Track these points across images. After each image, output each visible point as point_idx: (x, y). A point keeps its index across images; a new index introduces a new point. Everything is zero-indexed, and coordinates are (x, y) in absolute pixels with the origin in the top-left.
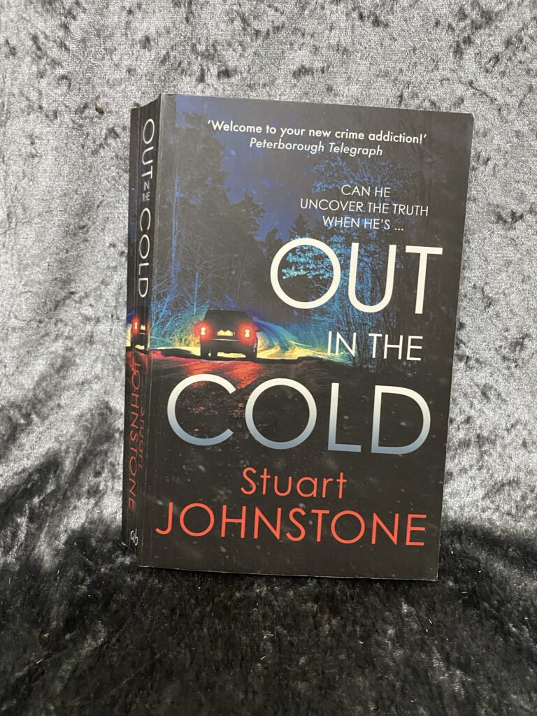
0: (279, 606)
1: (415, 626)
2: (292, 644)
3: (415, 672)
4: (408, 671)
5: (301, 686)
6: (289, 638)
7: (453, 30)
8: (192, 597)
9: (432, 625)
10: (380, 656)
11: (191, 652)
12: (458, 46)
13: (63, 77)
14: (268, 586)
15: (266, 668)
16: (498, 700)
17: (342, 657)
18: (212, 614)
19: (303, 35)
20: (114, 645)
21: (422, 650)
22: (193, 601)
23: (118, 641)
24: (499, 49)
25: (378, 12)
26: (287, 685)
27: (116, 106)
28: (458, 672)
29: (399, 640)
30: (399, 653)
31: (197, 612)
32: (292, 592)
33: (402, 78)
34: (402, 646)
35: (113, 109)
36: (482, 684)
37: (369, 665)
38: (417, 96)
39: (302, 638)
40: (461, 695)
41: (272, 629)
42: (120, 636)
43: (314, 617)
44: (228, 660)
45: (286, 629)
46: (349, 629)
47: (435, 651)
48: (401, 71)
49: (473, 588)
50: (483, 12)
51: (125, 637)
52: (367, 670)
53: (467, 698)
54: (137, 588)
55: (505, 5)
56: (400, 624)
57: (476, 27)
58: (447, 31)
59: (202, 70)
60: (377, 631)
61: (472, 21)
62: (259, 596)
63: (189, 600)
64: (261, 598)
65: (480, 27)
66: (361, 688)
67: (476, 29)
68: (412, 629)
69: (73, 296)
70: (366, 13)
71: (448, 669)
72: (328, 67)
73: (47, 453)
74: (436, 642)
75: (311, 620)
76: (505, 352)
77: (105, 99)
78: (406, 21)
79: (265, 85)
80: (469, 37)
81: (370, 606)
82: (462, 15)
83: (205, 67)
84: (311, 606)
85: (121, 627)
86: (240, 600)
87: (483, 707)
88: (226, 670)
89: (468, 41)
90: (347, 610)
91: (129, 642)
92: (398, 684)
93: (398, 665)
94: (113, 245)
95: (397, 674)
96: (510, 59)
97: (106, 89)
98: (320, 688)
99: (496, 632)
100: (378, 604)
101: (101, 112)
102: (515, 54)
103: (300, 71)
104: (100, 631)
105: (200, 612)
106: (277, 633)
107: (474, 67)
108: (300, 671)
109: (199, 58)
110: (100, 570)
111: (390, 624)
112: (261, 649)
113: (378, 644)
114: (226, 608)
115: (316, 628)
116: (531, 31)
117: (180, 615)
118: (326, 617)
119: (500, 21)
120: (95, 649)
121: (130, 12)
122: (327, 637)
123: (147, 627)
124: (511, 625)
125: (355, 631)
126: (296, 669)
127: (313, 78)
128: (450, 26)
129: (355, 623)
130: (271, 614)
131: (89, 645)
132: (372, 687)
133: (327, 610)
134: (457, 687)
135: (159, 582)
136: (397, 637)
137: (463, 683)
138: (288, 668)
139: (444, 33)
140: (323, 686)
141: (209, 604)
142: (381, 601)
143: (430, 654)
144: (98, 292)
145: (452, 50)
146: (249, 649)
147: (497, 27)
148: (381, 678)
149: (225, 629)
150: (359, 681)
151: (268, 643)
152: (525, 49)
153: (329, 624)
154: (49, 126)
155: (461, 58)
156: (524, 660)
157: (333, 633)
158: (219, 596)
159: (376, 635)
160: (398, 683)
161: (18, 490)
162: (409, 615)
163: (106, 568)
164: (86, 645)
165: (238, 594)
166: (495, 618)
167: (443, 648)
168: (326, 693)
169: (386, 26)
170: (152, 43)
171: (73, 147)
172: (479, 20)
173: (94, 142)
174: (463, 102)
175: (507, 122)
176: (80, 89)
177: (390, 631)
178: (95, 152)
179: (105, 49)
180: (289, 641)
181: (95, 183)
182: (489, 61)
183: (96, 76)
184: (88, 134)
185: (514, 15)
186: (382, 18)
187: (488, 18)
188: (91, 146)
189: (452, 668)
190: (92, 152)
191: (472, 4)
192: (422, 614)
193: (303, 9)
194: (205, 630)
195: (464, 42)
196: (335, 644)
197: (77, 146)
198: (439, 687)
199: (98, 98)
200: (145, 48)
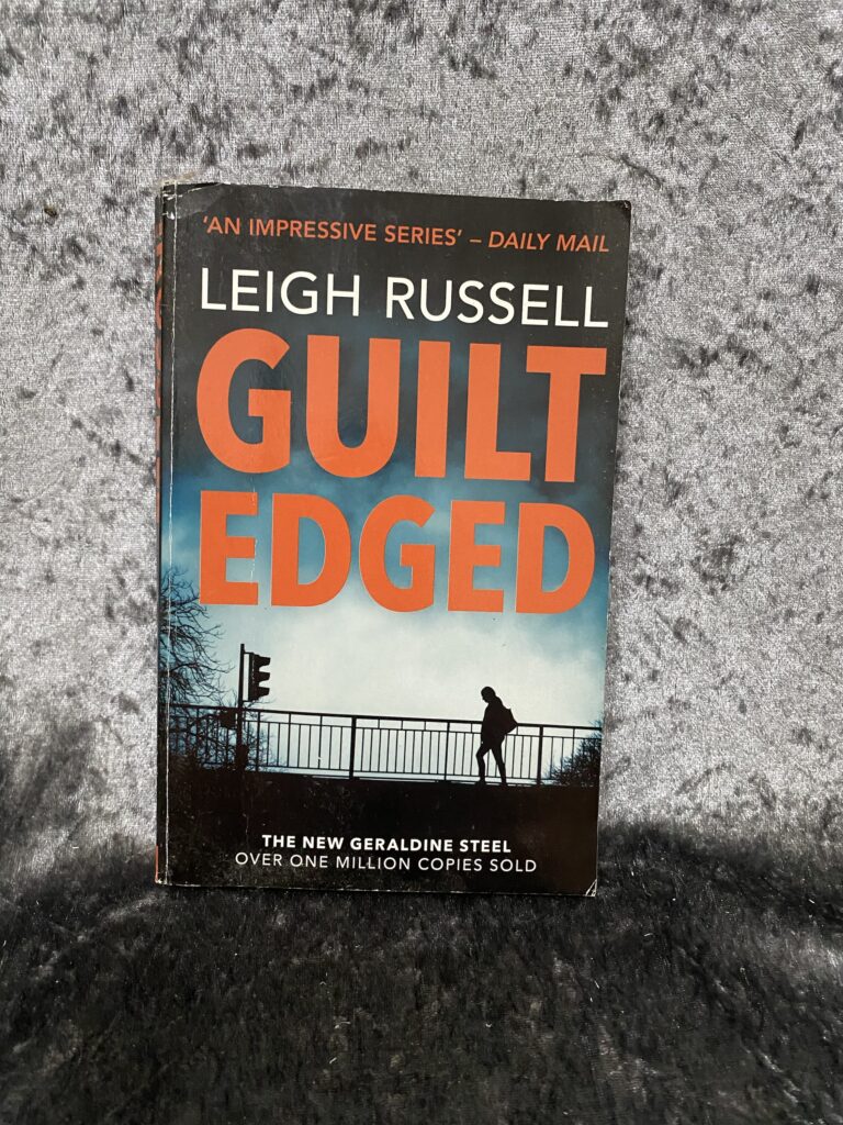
0: (360, 975)
2: (378, 1034)
3: (570, 1066)
4: (561, 1066)
5: (393, 1101)
6: (375, 1026)
7: (593, 79)
8: (222, 970)
9: (600, 990)
10: (517, 1044)
11: (217, 1057)
12: (603, 103)
14: (343, 944)
15: (338, 1077)
16: (698, 1101)
17: (459, 1050)
18: (255, 996)
19: (367, 91)
20: (94, 1057)
21: (583, 1031)
22: (224, 976)
23: (101, 1048)
24: (663, 103)
25: (478, 56)
26: (370, 1101)
27: (77, 205)
28: (637, 1062)
29: (548, 1019)
30: (548, 1037)
31: (230, 994)
32: (382, 952)
33: (520, 154)
34: (551, 1028)
35: (73, 210)
36: (675, 1077)
37: (500, 1061)
38: (548, 180)
39: (396, 1024)
40: (641, 1099)
41: (348, 1014)
42: (105, 1041)
43: (416, 990)
44: (277, 1067)
45: (370, 1012)
46: (470, 1005)
47: (604, 1031)
48: (520, 143)
49: (664, 925)
50: (636, 51)
51: (113, 1042)
52: (496, 1068)
53: (651, 1101)
54: (134, 962)
55: (667, 38)
56: (550, 992)
57: (626, 74)
58: (584, 80)
59: (211, 145)
60: (514, 1006)
61: (621, 65)
62: (330, 963)
63: (218, 974)
64: (333, 966)
65: (633, 73)
66: (487, 1098)
67: (627, 76)
68: (567, 1000)
69: (18, 506)
70: (460, 57)
71: (622, 1058)
72: (409, 140)
74: (605, 1017)
75: (411, 995)
76: (706, 566)
77: (59, 194)
78: (521, 68)
79: (311, 169)
80: (617, 89)
81: (504, 966)
82: (605, 57)
83: (215, 142)
84: (412, 973)
85: (106, 1025)
86: (299, 971)
87: (674, 1115)
89: (616, 94)
90: (469, 975)
91: (118, 1050)
92: (544, 1088)
93: (544, 1058)
94: (78, 424)
95: (542, 1073)
96: (680, 119)
97: (60, 178)
98: (422, 1103)
99: (696, 993)
100: (517, 963)
102: (687, 112)
103: (366, 147)
104: (71, 1036)
105: (235, 993)
106: (358, 1019)
107: (628, 134)
108: (391, 1077)
109: (205, 128)
110: (76, 939)
111: (535, 994)
112: (329, 1046)
113: (516, 1026)
114: (277, 985)
115: (419, 1007)
116: (708, 76)
117: (202, 1000)
118: (434, 989)
119: (662, 63)
120: (62, 1066)
121: (92, 60)
122: (435, 1020)
123: (147, 1024)
124: (718, 982)
125: (480, 1007)
126: (385, 1074)
127: (388, 157)
128: (588, 72)
129: (478, 996)
130: (347, 989)
131: (53, 1059)
132: (504, 1095)
133: (436, 978)
134: (635, 1086)
135: (171, 949)
136: (545, 1013)
137: (645, 1080)
138: (372, 1074)
139: (579, 85)
140: (427, 1099)
141: (249, 980)
142: (522, 958)
143: (595, 1038)
144: (58, 499)
145: (594, 110)
146: (310, 1048)
147: (657, 73)
148: (518, 1080)
149: (273, 1017)
150: (484, 1086)
151: (342, 1036)
152: (701, 103)
153: (439, 999)
155: (608, 122)
156: (738, 1037)
157: (444, 1014)
158: (266, 965)
159: (511, 1013)
160: (545, 1086)
162: (565, 976)
163: (86, 935)
164: (47, 1061)
165: (296, 961)
166: (694, 972)
167: (615, 1025)
169: (492, 76)
170: (130, 107)
171: (11, 269)
172: (631, 63)
173: (44, 261)
174: (615, 186)
175: (684, 214)
176: (19, 180)
177: (534, 1006)
178: (46, 277)
179: (56, 117)
180: (375, 1031)
181: (47, 325)
182: (650, 124)
183: (42, 159)
184: (34, 249)
185: (681, 53)
186: (485, 65)
187: (644, 59)
188: (40, 267)
189: (629, 1056)
190: (42, 277)
191: (618, 38)
192: (585, 974)
193: (363, 51)
194: (242, 1022)
195: (611, 97)
196: (447, 1031)
197: (16, 268)
198: (608, 1086)
199: (48, 192)
200: (119, 114)
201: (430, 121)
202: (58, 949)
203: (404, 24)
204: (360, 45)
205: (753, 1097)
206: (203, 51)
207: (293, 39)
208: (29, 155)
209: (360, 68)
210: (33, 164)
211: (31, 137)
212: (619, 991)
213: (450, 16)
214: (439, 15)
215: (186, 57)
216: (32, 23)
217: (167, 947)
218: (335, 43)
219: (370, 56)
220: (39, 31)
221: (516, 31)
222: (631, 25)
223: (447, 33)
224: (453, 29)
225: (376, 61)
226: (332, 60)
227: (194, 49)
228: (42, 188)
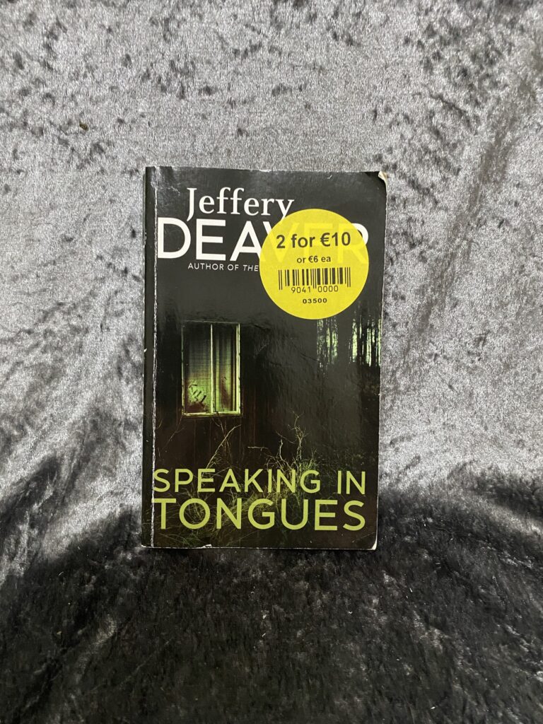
0: (274, 587)
1: (397, 594)
2: (288, 620)
3: (398, 634)
4: (393, 634)
5: (300, 656)
7: (423, 47)
8: (192, 587)
10: (367, 623)
11: (197, 636)
12: (428, 61)
13: (48, 96)
14: (262, 571)
16: (472, 653)
17: (335, 627)
18: (214, 601)
19: (280, 54)
20: (124, 636)
21: (404, 614)
22: (194, 590)
23: (128, 632)
25: (351, 32)
26: (288, 657)
27: (100, 122)
28: (436, 630)
29: (383, 607)
30: (383, 619)
31: (199, 599)
32: (285, 574)
33: (375, 94)
34: (386, 613)
35: (98, 125)
36: (457, 639)
37: (358, 632)
38: (391, 111)
39: (298, 614)
40: (440, 650)
41: (269, 608)
42: (129, 628)
43: (307, 593)
44: (232, 639)
45: (282, 607)
46: (338, 601)
47: (416, 614)
48: (375, 87)
50: (451, 29)
51: (134, 628)
52: (356, 637)
53: (446, 652)
54: (140, 582)
56: (383, 593)
57: (444, 43)
58: (417, 46)
59: (183, 88)
60: (364, 602)
61: (441, 37)
62: (255, 580)
63: (190, 589)
64: (257, 582)
65: (449, 43)
66: (353, 653)
67: (445, 45)
68: (393, 597)
69: (61, 308)
70: (340, 33)
71: (428, 629)
72: (306, 85)
73: (42, 461)
74: (416, 606)
75: (304, 597)
76: (470, 347)
77: (89, 116)
78: (377, 39)
79: (245, 102)
80: (438, 53)
81: (355, 580)
82: (430, 32)
83: (185, 85)
84: (303, 585)
86: (237, 586)
87: (459, 659)
88: (231, 649)
89: (438, 56)
90: (336, 584)
91: (138, 632)
92: (385, 647)
93: (383, 630)
94: (100, 257)
95: (383, 638)
97: (90, 106)
99: (467, 595)
100: (362, 577)
101: (85, 128)
102: (482, 68)
103: (279, 89)
104: (110, 624)
105: (202, 600)
107: (444, 81)
108: (298, 643)
109: (179, 76)
110: (103, 568)
111: (374, 595)
112: (261, 628)
113: (366, 613)
114: (226, 594)
115: (309, 603)
117: (184, 604)
118: (317, 592)
120: (107, 641)
121: (110, 30)
122: (319, 611)
123: (153, 617)
124: (480, 587)
125: (344, 603)
126: (294, 641)
127: (292, 95)
128: (419, 42)
129: (343, 595)
130: (267, 594)
131: (102, 638)
132: (362, 651)
133: (318, 587)
134: (436, 643)
135: (160, 574)
136: (381, 605)
137: (441, 640)
138: (287, 641)
139: (414, 50)
140: (320, 654)
141: (209, 592)
142: (365, 574)
143: (411, 618)
145: (422, 66)
146: (250, 629)
147: (464, 43)
148: (370, 642)
149: (226, 612)
150: (351, 646)
151: (267, 622)
153: (320, 599)
154: (35, 142)
155: (431, 73)
156: (492, 618)
157: (324, 607)
158: (218, 583)
159: (362, 605)
160: (385, 645)
161: (17, 499)
162: (391, 584)
163: (109, 565)
164: (98, 637)
165: (235, 581)
166: (465, 584)
167: (421, 611)
168: (323, 659)
169: (359, 45)
170: (133, 61)
171: (59, 162)
172: (448, 37)
173: (79, 157)
174: (434, 115)
175: (476, 133)
176: (64, 106)
177: (374, 601)
178: (80, 167)
179: (87, 67)
180: (286, 618)
181: (81, 197)
182: (458, 76)
183: (78, 93)
184: (73, 149)
185: (480, 30)
186: (355, 38)
187: (456, 34)
188: (76, 161)
189: (431, 628)
190: (78, 167)
191: (440, 21)
192: (402, 582)
193: (279, 27)
194: (208, 615)
195: (434, 58)
196: (327, 617)
197: (62, 161)
198: (420, 645)
199: (82, 114)
200: (126, 65)
201: (319, 72)
202: (95, 574)
203: (305, 10)
204: (277, 24)
205: (502, 650)
206: (178, 26)
207: (235, 19)
208: (70, 91)
209: (276, 38)
210: (72, 96)
211: (71, 79)
212: (422, 592)
213: (335, 6)
214: (328, 5)
215: (168, 30)
216: (72, 6)
217: (158, 574)
218: (261, 22)
219: (283, 32)
220: (75, 11)
221: (375, 16)
222: (449, 12)
223: (333, 17)
224: (336, 14)
225: (287, 34)
226: (259, 33)
227: (173, 25)
228: (78, 112)
